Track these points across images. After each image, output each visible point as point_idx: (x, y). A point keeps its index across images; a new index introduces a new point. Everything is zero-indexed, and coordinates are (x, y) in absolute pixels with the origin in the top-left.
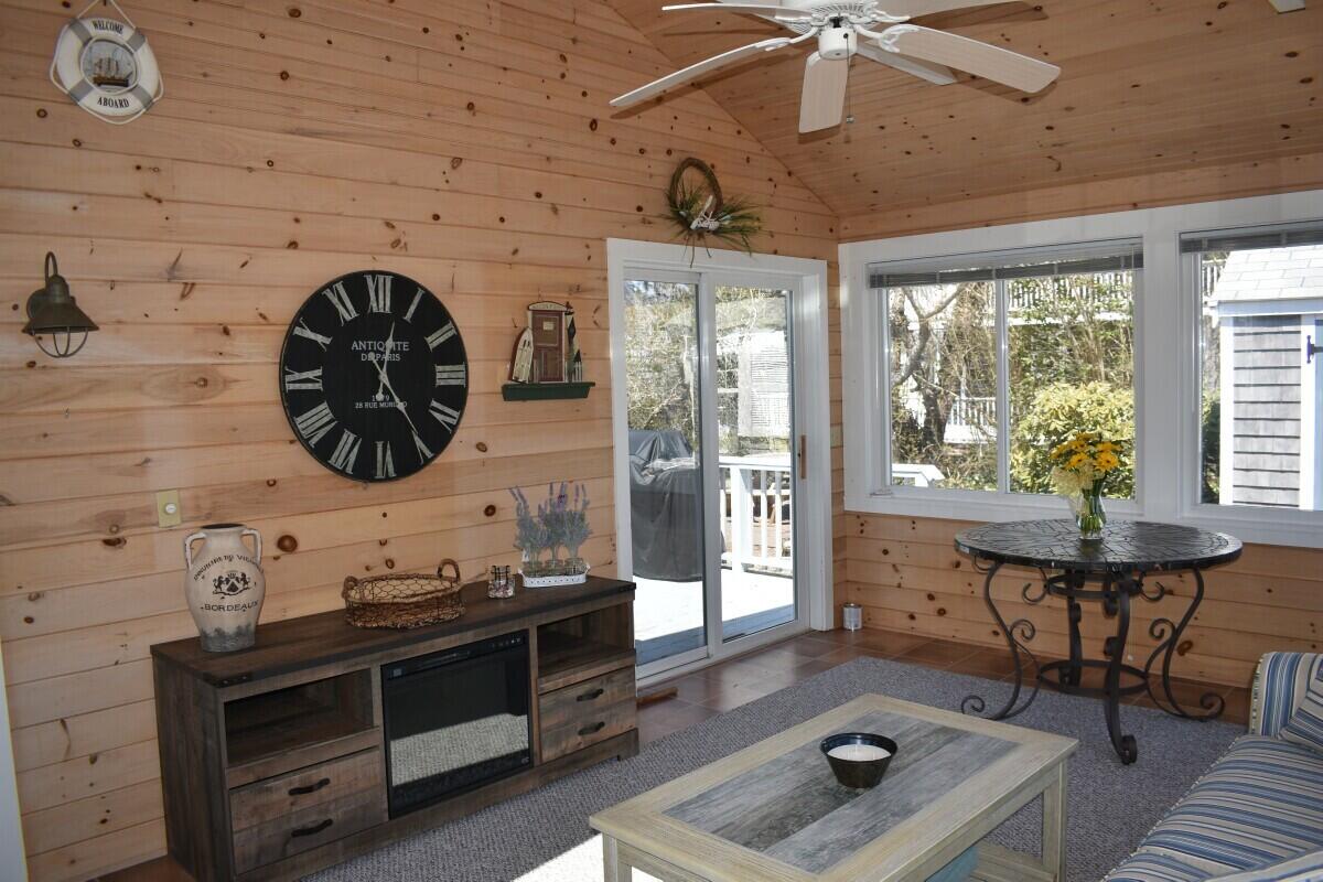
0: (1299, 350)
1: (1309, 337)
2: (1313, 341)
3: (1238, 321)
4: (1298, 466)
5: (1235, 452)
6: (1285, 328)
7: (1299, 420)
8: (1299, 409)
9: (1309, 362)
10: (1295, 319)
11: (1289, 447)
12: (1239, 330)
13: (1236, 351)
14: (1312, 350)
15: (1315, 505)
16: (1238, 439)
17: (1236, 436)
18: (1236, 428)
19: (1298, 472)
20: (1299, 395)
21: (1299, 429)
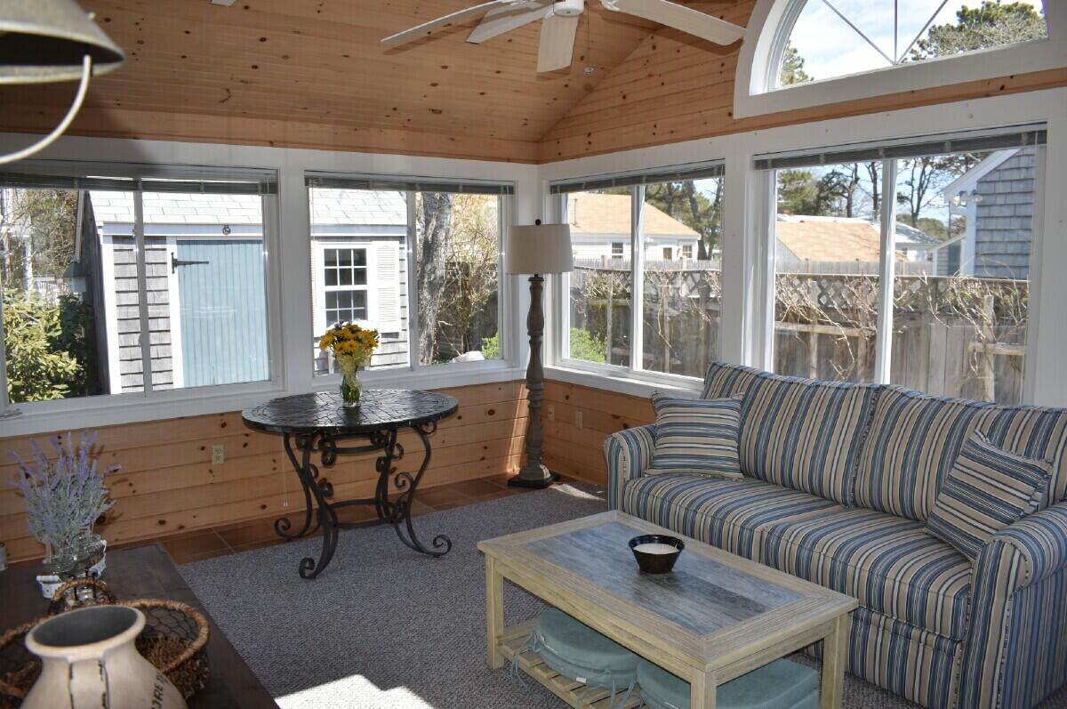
0: (165, 263)
1: (172, 254)
2: (175, 257)
3: (116, 239)
4: (170, 353)
5: (120, 347)
6: (154, 246)
7: (168, 317)
8: (169, 308)
9: (173, 272)
10: (162, 240)
11: (162, 339)
12: (118, 246)
13: (116, 264)
14: (175, 263)
15: (185, 383)
16: (122, 336)
17: (120, 334)
18: (120, 327)
19: (171, 357)
20: (166, 299)
21: (169, 324)
